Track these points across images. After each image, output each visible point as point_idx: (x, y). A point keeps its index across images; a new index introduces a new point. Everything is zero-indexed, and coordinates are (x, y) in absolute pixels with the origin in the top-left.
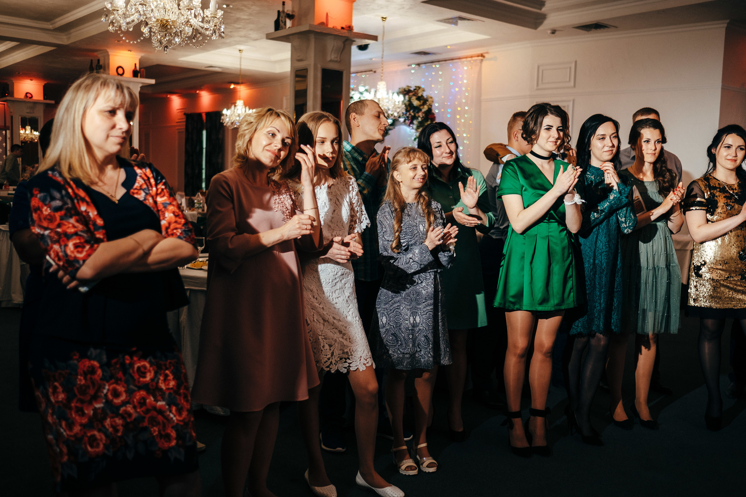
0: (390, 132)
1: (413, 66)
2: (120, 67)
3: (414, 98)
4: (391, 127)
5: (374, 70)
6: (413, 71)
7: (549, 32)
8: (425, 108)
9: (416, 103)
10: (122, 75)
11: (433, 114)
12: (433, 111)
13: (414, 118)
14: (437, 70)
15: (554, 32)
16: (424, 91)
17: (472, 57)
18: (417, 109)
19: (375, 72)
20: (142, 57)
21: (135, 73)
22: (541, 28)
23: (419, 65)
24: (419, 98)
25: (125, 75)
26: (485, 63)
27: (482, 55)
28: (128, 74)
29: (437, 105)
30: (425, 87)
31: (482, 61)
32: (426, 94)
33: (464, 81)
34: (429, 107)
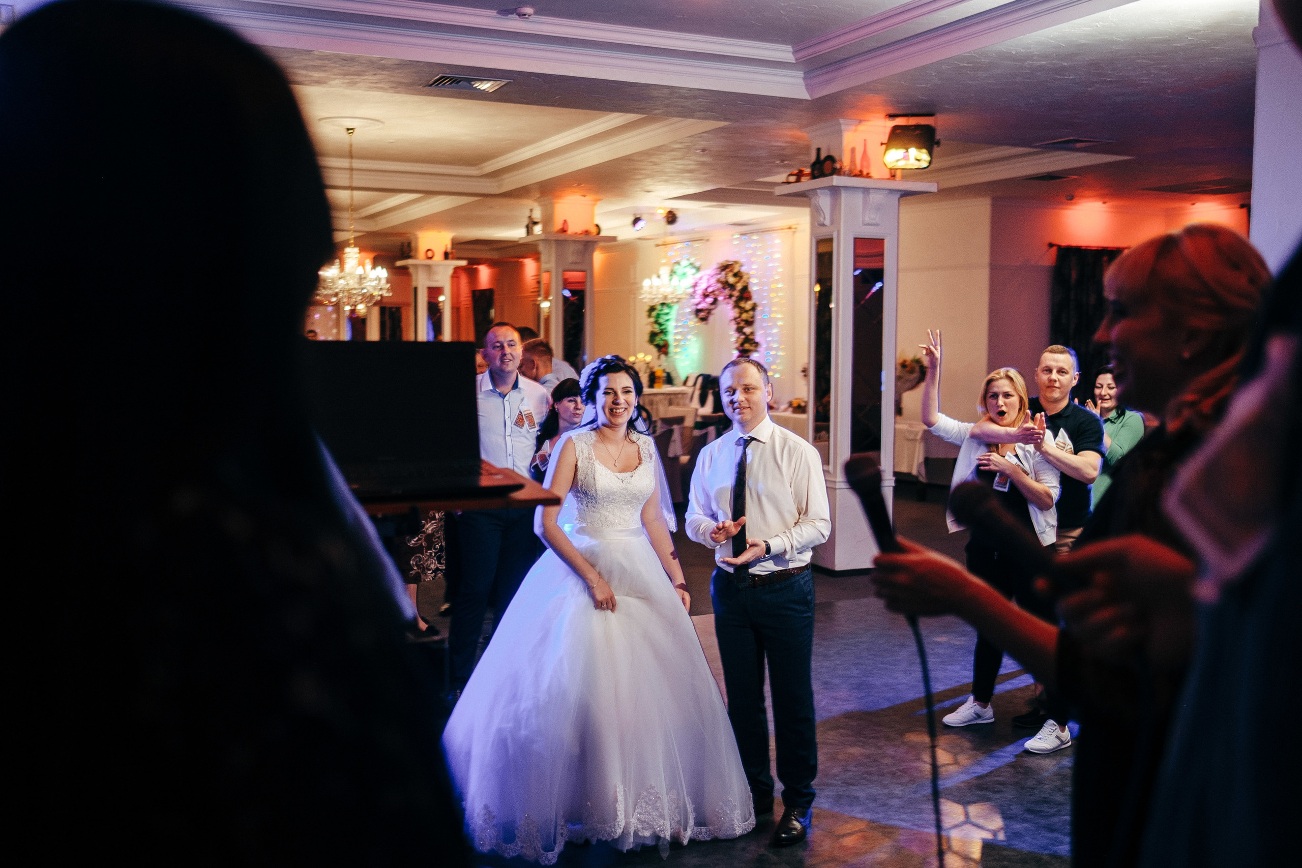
0: (713, 312)
2: (429, 250)
3: (730, 274)
4: (713, 307)
5: (706, 239)
6: (736, 242)
8: (739, 286)
9: (732, 280)
10: (431, 258)
11: (749, 293)
12: (751, 288)
13: (731, 296)
16: (741, 266)
17: (782, 229)
18: (732, 287)
19: (708, 240)
20: (454, 236)
21: (446, 256)
23: (741, 236)
24: (735, 275)
25: (435, 259)
27: (790, 228)
28: (439, 257)
29: (754, 281)
30: (743, 260)
31: (794, 232)
32: (744, 269)
33: (777, 256)
34: (745, 284)
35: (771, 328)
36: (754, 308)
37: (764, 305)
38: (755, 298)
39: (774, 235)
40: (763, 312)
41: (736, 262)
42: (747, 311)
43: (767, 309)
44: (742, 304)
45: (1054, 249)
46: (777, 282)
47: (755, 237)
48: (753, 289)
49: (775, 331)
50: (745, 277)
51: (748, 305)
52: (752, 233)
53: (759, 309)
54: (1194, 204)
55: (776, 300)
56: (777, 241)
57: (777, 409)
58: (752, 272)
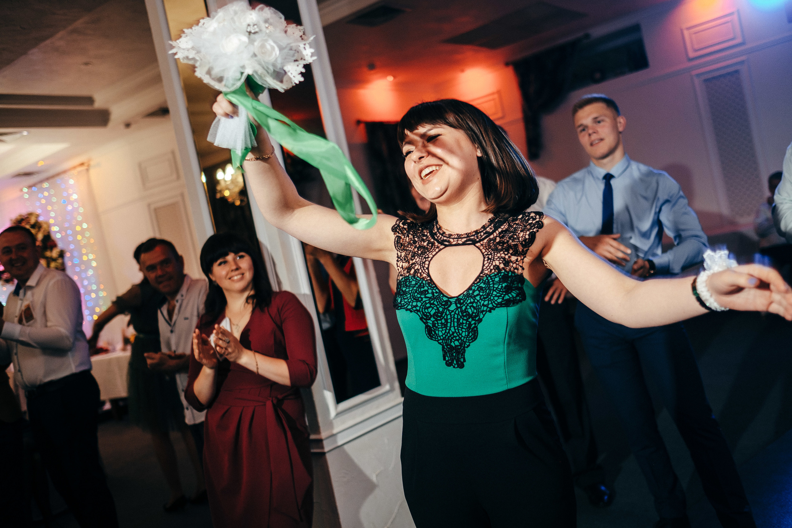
1: (25, 190)
6: (26, 196)
7: (122, 127)
11: (53, 241)
12: (53, 236)
14: (47, 189)
15: (128, 125)
16: (38, 216)
17: (74, 168)
22: (111, 124)
23: (30, 187)
26: (93, 172)
27: (82, 164)
29: (55, 229)
30: (39, 211)
31: (87, 170)
32: (41, 219)
33: (75, 197)
34: (46, 234)
35: (86, 270)
36: (62, 254)
37: (71, 252)
38: (61, 245)
39: (65, 176)
40: (72, 257)
41: (31, 214)
42: (54, 260)
43: (76, 254)
44: (48, 254)
45: (362, 126)
46: (80, 224)
47: (46, 185)
48: (57, 236)
49: (90, 272)
50: (45, 226)
51: (54, 253)
52: (42, 182)
53: (68, 255)
54: (463, 71)
55: (84, 242)
56: (71, 182)
57: (114, 350)
58: (52, 221)
